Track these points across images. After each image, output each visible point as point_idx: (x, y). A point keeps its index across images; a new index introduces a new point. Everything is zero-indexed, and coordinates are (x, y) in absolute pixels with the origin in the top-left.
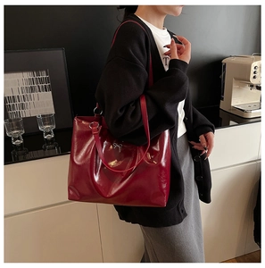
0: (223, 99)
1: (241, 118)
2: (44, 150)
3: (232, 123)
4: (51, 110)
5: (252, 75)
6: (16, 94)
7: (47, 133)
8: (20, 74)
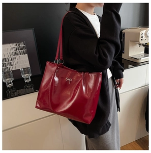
0: (124, 53)
1: (135, 63)
2: (25, 89)
3: (130, 66)
4: (27, 65)
5: (141, 38)
6: (6, 57)
7: (27, 79)
8: (9, 45)
